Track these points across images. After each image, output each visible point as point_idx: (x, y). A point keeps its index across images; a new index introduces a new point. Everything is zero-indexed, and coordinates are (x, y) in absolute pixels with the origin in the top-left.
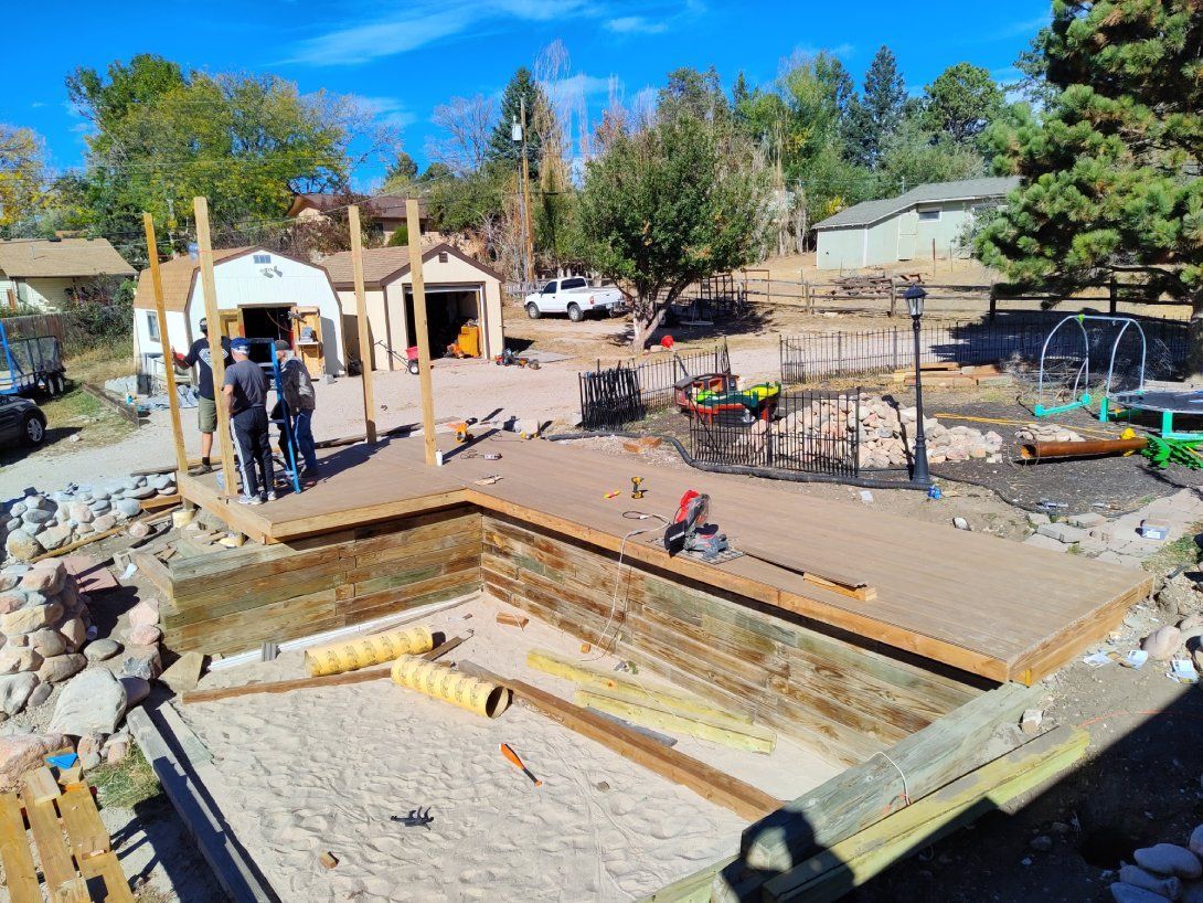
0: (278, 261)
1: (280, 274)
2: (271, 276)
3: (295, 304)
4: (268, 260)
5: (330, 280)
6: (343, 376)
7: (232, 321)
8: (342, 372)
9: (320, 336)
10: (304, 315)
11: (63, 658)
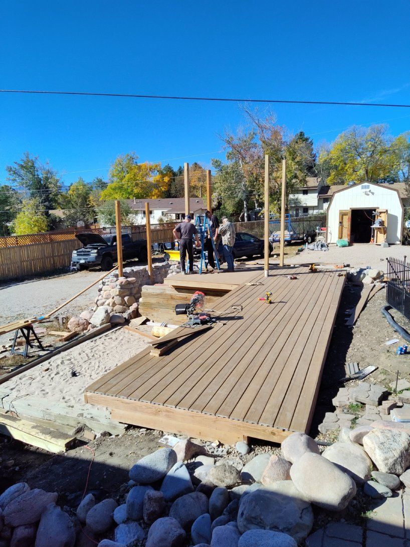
0: (373, 187)
1: (373, 194)
2: (368, 195)
3: (378, 208)
4: (368, 187)
5: (399, 197)
6: (398, 244)
7: (346, 215)
8: (398, 243)
9: (386, 225)
10: (381, 213)
11: (121, 306)
